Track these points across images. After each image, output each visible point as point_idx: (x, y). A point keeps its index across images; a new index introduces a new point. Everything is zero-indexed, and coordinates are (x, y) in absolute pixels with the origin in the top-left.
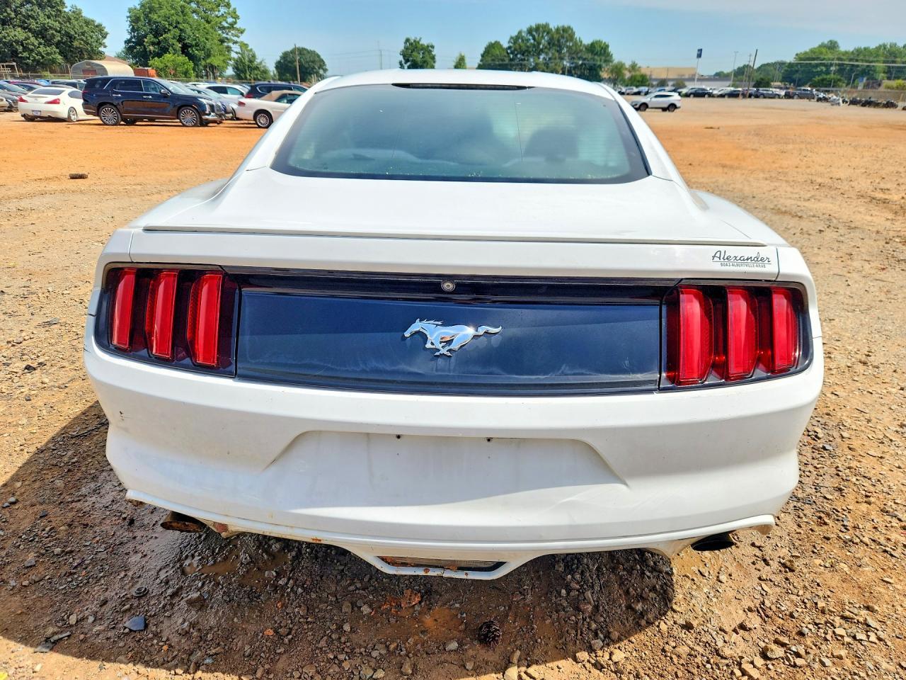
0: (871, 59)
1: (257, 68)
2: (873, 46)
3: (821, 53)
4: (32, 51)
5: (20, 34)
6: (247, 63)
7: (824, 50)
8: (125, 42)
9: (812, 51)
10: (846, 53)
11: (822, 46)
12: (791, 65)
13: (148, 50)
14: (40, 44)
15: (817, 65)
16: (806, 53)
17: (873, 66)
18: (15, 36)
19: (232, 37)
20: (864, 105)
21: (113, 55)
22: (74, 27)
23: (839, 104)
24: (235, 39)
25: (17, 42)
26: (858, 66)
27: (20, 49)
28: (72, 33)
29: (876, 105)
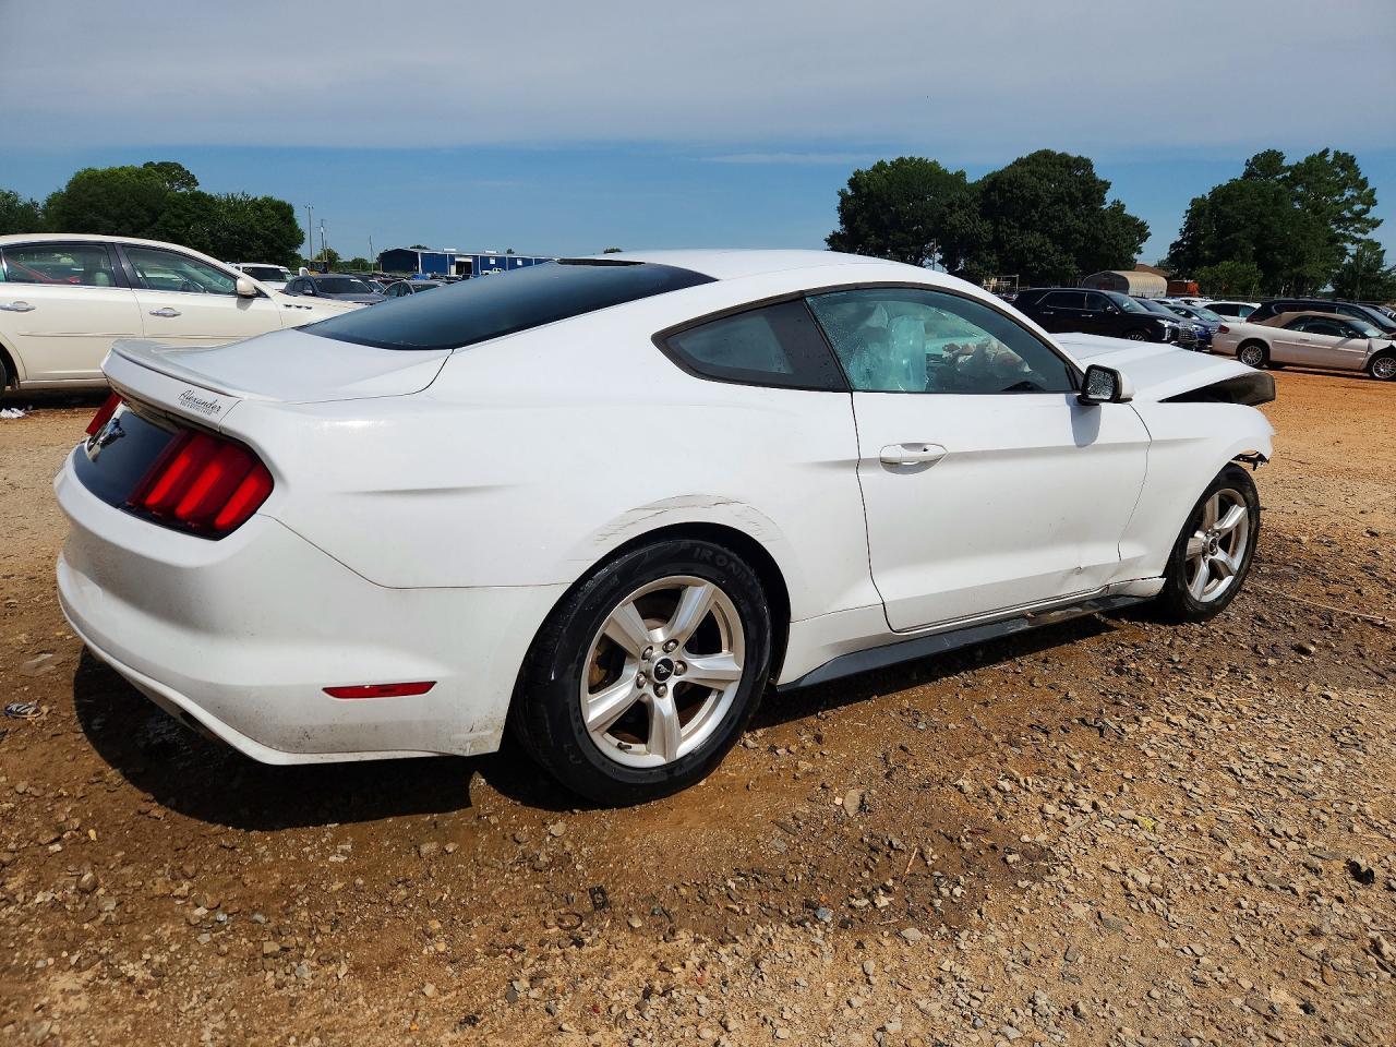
1: (1378, 281)
4: (1044, 259)
5: (1034, 239)
6: (1361, 272)
8: (1172, 246)
13: (1201, 256)
14: (1056, 251)
18: (1030, 242)
19: (1353, 233)
21: (1152, 263)
22: (1106, 229)
24: (1359, 235)
25: (1029, 249)
27: (1030, 257)
28: (1102, 236)
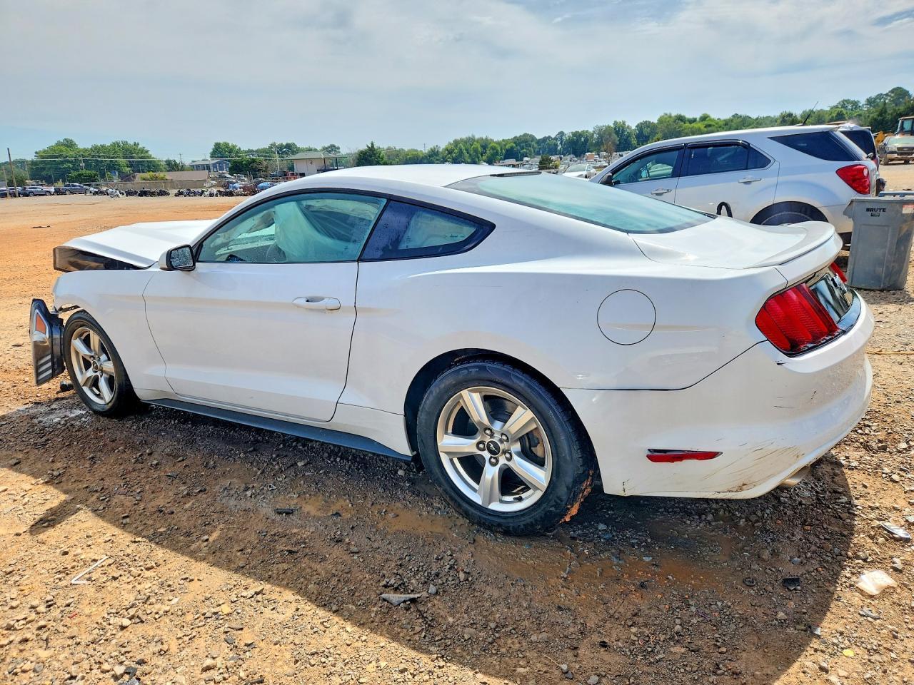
0: (112, 156)
2: (108, 144)
3: (61, 151)
7: (63, 148)
9: (51, 148)
10: (86, 150)
11: (58, 144)
12: (33, 163)
15: (62, 163)
16: (45, 151)
17: (116, 161)
20: (141, 195)
23: (118, 195)
26: (102, 161)
29: (152, 194)
